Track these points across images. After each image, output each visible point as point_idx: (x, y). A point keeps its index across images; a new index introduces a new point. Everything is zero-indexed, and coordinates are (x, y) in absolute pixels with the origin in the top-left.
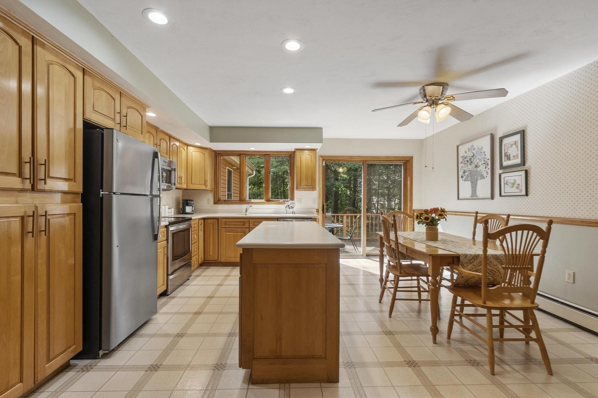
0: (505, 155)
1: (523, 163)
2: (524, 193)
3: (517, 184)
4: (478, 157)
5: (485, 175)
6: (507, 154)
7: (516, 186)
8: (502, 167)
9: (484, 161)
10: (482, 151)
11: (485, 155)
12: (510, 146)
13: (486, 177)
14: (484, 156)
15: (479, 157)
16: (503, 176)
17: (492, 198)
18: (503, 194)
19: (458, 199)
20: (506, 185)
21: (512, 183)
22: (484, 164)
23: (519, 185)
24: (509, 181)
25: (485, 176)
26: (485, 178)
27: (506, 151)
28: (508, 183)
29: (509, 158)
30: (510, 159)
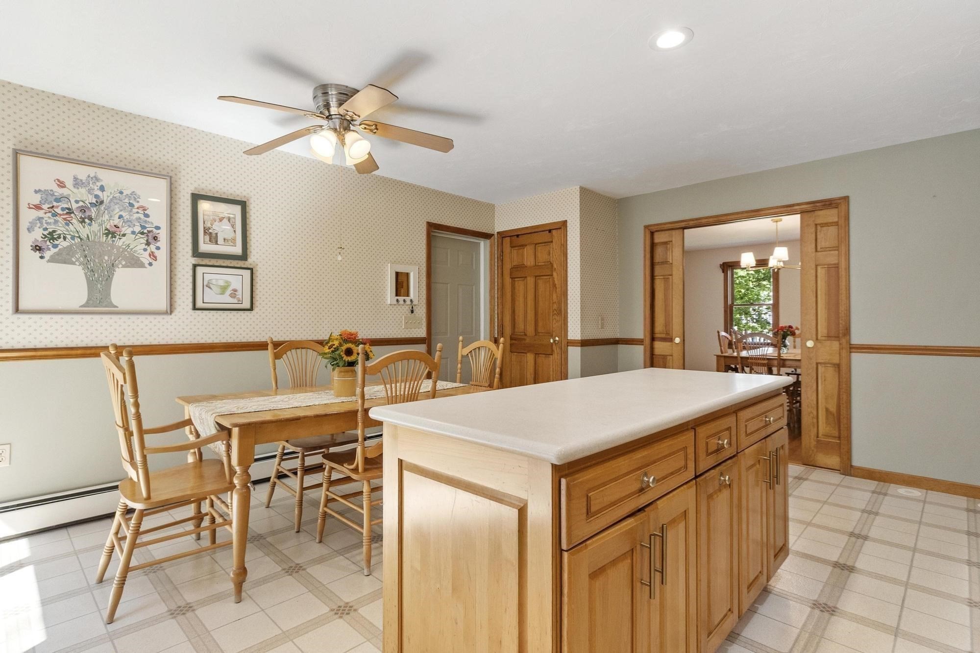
0: (205, 232)
1: (244, 256)
2: (247, 304)
3: (231, 288)
4: (117, 211)
5: (145, 258)
6: (210, 231)
7: (229, 292)
8: (196, 253)
9: (143, 227)
10: (136, 205)
11: (147, 216)
12: (217, 219)
13: (150, 264)
14: (142, 216)
15: (123, 214)
16: (200, 270)
17: (171, 310)
18: (199, 304)
19: (17, 310)
20: (206, 289)
21: (221, 286)
22: (142, 233)
23: (235, 291)
24: (214, 282)
25: (146, 262)
26: (147, 265)
27: (209, 225)
28: (211, 286)
29: (214, 239)
30: (217, 241)
